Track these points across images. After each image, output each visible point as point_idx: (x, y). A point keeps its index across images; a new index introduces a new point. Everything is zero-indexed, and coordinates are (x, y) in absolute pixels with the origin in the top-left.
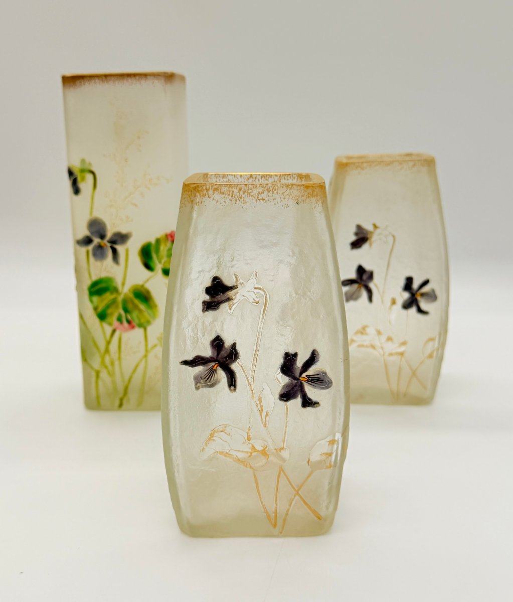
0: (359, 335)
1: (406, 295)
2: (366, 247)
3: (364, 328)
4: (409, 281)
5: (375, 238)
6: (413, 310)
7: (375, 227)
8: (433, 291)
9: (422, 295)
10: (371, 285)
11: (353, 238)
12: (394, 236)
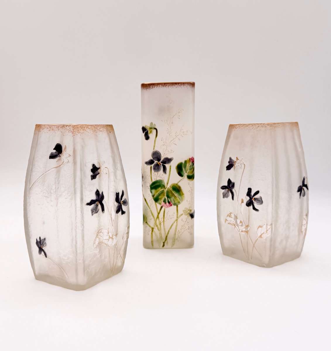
0: (228, 217)
1: (248, 198)
2: (232, 169)
3: (231, 213)
4: (250, 190)
5: (236, 165)
6: (251, 207)
7: (237, 159)
8: (261, 198)
9: (255, 199)
10: (233, 190)
11: (228, 164)
12: (244, 165)
